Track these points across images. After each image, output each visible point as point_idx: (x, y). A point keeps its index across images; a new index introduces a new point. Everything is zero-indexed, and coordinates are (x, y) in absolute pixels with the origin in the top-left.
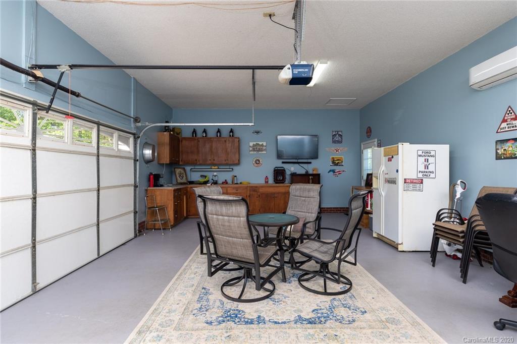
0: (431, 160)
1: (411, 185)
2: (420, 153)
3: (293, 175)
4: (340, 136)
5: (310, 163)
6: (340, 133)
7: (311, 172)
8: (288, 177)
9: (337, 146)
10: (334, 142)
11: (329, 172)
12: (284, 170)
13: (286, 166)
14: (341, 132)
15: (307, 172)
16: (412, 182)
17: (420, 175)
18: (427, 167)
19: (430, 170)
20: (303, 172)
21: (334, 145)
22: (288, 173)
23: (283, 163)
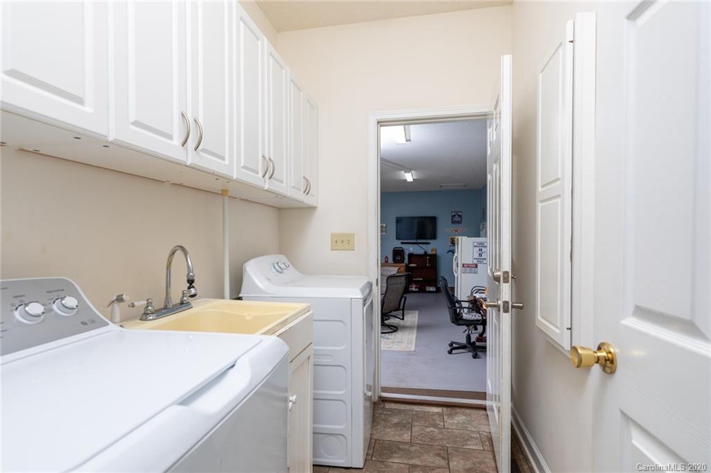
0: (484, 249)
1: (468, 269)
2: (475, 244)
3: (411, 255)
4: (460, 216)
5: (429, 243)
6: (460, 214)
7: (430, 252)
8: (406, 257)
9: (456, 226)
10: (453, 222)
11: (448, 252)
12: (403, 251)
13: (405, 247)
14: (461, 212)
15: (426, 253)
16: (468, 266)
17: (475, 261)
18: (480, 255)
19: (483, 257)
20: (422, 252)
21: (453, 225)
22: (407, 253)
23: (402, 243)
